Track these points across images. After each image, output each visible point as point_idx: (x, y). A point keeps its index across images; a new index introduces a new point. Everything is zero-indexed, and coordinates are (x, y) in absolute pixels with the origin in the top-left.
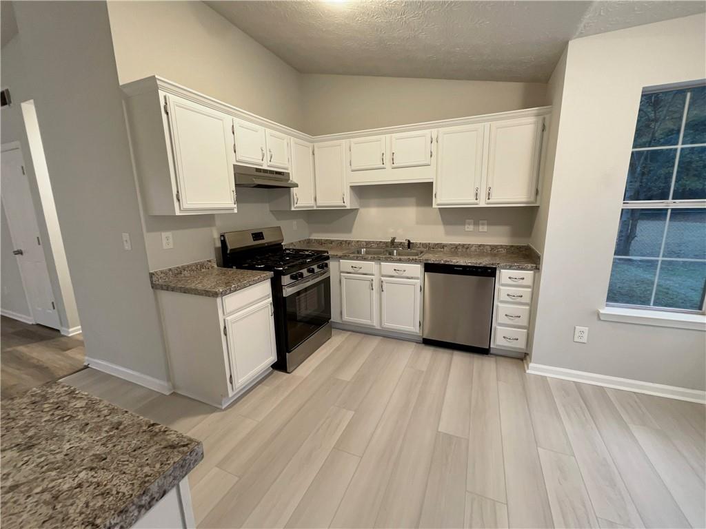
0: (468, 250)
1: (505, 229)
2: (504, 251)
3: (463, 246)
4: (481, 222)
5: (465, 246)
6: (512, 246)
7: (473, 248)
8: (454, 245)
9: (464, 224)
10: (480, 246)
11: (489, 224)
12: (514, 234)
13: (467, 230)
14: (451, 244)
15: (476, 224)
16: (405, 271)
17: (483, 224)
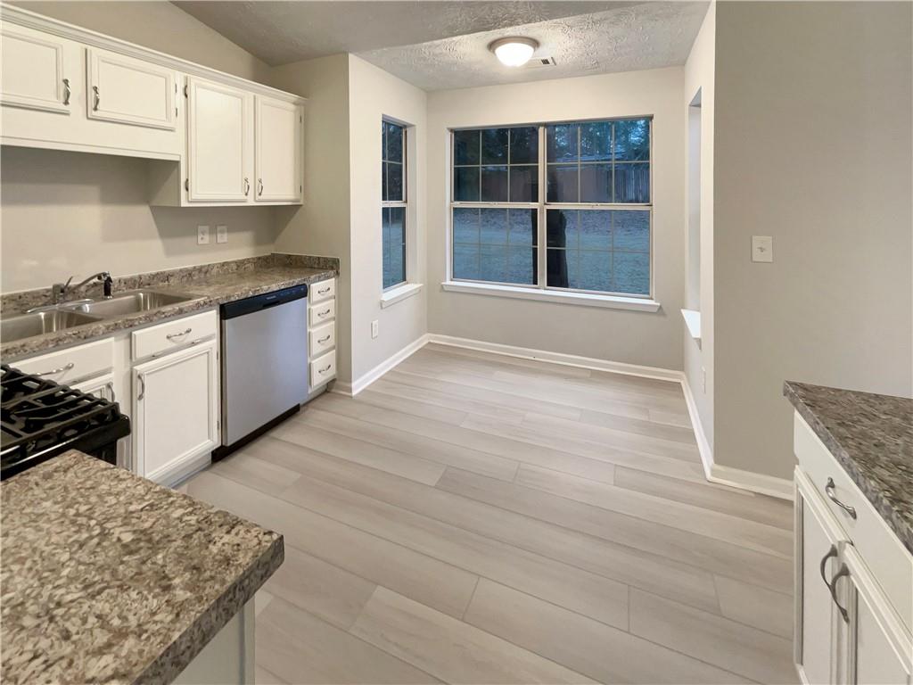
0: (208, 275)
1: (246, 236)
2: (251, 267)
3: (200, 269)
4: (219, 228)
5: (203, 270)
6: (259, 258)
7: (215, 270)
8: (187, 270)
9: (196, 233)
10: (223, 264)
11: (230, 231)
12: (258, 242)
13: (200, 242)
14: (181, 270)
15: (213, 232)
16: (188, 331)
17: (222, 232)
